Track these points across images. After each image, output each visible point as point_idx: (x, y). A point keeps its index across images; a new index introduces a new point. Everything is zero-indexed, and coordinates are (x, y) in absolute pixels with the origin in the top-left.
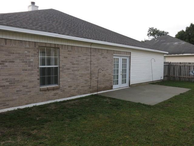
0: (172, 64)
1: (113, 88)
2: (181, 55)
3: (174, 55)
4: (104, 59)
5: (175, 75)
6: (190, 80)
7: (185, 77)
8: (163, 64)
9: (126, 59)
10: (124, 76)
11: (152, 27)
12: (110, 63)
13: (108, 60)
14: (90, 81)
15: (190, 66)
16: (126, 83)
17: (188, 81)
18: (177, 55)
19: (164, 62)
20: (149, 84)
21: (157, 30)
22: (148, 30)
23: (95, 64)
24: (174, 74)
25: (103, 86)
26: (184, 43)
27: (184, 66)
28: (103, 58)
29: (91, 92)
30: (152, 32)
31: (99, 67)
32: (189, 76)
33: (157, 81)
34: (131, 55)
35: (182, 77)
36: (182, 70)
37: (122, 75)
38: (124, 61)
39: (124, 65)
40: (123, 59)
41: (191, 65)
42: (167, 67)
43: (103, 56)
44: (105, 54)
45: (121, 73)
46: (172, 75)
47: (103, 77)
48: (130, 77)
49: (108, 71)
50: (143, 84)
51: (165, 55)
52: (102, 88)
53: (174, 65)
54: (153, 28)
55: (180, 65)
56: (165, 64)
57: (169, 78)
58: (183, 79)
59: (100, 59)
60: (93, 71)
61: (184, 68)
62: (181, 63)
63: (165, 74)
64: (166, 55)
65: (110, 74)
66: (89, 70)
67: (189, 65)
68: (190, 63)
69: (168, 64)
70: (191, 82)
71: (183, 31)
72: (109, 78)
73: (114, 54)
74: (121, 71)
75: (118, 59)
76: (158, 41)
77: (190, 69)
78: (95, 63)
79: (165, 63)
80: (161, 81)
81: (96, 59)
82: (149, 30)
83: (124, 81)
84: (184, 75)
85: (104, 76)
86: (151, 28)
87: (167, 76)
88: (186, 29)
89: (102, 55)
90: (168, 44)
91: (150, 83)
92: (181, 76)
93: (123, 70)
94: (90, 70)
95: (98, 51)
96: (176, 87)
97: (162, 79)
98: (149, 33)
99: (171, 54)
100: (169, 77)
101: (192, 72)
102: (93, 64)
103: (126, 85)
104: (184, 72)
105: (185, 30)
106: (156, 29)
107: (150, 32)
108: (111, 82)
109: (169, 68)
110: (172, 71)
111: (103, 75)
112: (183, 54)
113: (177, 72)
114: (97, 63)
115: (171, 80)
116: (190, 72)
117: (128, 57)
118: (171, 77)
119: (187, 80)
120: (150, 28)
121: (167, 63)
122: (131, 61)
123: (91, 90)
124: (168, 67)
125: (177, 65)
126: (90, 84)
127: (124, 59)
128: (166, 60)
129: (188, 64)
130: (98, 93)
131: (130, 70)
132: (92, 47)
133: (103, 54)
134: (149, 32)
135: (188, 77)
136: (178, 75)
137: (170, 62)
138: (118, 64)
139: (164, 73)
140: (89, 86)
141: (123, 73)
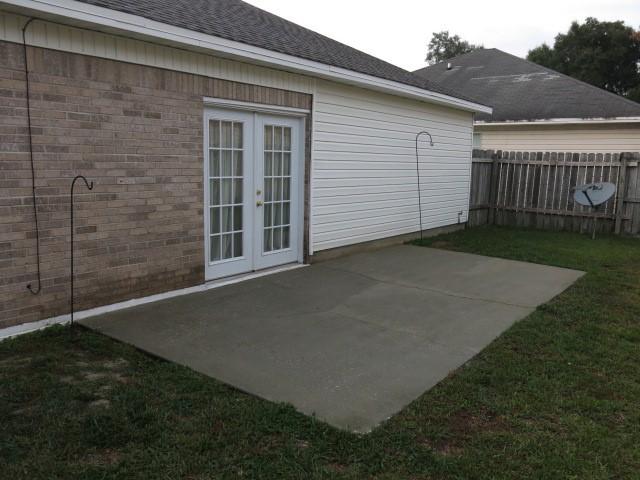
0: (506, 158)
1: (207, 278)
2: (542, 122)
3: (513, 123)
4: (138, 119)
5: (514, 204)
6: (572, 225)
7: (552, 211)
8: (469, 160)
9: (288, 130)
10: (277, 214)
11: (444, 30)
12: (184, 145)
13: (165, 130)
14: (33, 251)
15: (575, 167)
16: (286, 244)
17: (564, 230)
18: (525, 122)
19: (474, 151)
20: (405, 243)
21: (461, 41)
22: (429, 42)
23: (65, 149)
24: (511, 198)
25: (136, 271)
26: (552, 77)
27: (553, 167)
28: (126, 112)
29: (43, 311)
30: (442, 50)
31: (98, 165)
32: (571, 207)
33: (440, 231)
34: (311, 109)
35: (541, 214)
36: (544, 185)
37: (267, 208)
38: (277, 136)
39: (277, 160)
40: (268, 128)
41: (578, 164)
42: (484, 172)
43: (129, 106)
44: (143, 91)
45: (261, 199)
46: (501, 202)
47: (133, 224)
48: (306, 219)
49: (168, 187)
50: (378, 245)
51: (478, 123)
52: (134, 282)
53: (515, 161)
54: (447, 34)
55: (535, 162)
56: (476, 160)
57: (492, 216)
58: (547, 222)
59: (108, 120)
60: (51, 191)
61: (552, 177)
62: (540, 155)
63: (477, 199)
64: (483, 123)
65: (185, 207)
66: (15, 185)
67: (572, 163)
68: (576, 157)
69: (489, 160)
70: (578, 232)
71: (545, 48)
72: (176, 228)
73: (206, 99)
74: (261, 186)
75: (240, 125)
76: (456, 69)
77: (573, 183)
78: (63, 141)
79: (476, 153)
80: (459, 228)
81: (71, 116)
82: (433, 41)
83: (276, 239)
84: (549, 205)
85: (142, 214)
86: (438, 32)
87: (482, 208)
88: (554, 42)
89: (119, 98)
90: (494, 80)
91: (407, 239)
92: (538, 210)
93: (267, 182)
94: (27, 183)
95: (89, 75)
96: (519, 258)
97: (464, 219)
98: (432, 51)
99: (503, 120)
100: (492, 212)
101: (585, 193)
102: (53, 149)
103: (287, 257)
104: (550, 190)
105: (551, 45)
106: (456, 38)
107: (435, 47)
108: (192, 245)
109: (495, 173)
110: (504, 188)
111: (132, 211)
112: (547, 117)
113: (523, 190)
114: (87, 143)
115: (499, 223)
116: (572, 192)
117: (299, 118)
118: (501, 210)
119: (562, 222)
120: (437, 36)
121: (485, 153)
122: (314, 138)
123: (45, 299)
124: (490, 170)
125: (525, 162)
126: (33, 269)
127: (278, 129)
128: (483, 142)
129: (568, 159)
130: (80, 316)
131: (307, 181)
132: (35, 40)
133: (129, 90)
134: (431, 47)
135: (567, 212)
136: (528, 203)
137: (499, 152)
138: (240, 154)
139: (474, 193)
140: (28, 277)
141: (268, 197)
